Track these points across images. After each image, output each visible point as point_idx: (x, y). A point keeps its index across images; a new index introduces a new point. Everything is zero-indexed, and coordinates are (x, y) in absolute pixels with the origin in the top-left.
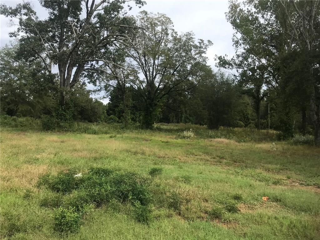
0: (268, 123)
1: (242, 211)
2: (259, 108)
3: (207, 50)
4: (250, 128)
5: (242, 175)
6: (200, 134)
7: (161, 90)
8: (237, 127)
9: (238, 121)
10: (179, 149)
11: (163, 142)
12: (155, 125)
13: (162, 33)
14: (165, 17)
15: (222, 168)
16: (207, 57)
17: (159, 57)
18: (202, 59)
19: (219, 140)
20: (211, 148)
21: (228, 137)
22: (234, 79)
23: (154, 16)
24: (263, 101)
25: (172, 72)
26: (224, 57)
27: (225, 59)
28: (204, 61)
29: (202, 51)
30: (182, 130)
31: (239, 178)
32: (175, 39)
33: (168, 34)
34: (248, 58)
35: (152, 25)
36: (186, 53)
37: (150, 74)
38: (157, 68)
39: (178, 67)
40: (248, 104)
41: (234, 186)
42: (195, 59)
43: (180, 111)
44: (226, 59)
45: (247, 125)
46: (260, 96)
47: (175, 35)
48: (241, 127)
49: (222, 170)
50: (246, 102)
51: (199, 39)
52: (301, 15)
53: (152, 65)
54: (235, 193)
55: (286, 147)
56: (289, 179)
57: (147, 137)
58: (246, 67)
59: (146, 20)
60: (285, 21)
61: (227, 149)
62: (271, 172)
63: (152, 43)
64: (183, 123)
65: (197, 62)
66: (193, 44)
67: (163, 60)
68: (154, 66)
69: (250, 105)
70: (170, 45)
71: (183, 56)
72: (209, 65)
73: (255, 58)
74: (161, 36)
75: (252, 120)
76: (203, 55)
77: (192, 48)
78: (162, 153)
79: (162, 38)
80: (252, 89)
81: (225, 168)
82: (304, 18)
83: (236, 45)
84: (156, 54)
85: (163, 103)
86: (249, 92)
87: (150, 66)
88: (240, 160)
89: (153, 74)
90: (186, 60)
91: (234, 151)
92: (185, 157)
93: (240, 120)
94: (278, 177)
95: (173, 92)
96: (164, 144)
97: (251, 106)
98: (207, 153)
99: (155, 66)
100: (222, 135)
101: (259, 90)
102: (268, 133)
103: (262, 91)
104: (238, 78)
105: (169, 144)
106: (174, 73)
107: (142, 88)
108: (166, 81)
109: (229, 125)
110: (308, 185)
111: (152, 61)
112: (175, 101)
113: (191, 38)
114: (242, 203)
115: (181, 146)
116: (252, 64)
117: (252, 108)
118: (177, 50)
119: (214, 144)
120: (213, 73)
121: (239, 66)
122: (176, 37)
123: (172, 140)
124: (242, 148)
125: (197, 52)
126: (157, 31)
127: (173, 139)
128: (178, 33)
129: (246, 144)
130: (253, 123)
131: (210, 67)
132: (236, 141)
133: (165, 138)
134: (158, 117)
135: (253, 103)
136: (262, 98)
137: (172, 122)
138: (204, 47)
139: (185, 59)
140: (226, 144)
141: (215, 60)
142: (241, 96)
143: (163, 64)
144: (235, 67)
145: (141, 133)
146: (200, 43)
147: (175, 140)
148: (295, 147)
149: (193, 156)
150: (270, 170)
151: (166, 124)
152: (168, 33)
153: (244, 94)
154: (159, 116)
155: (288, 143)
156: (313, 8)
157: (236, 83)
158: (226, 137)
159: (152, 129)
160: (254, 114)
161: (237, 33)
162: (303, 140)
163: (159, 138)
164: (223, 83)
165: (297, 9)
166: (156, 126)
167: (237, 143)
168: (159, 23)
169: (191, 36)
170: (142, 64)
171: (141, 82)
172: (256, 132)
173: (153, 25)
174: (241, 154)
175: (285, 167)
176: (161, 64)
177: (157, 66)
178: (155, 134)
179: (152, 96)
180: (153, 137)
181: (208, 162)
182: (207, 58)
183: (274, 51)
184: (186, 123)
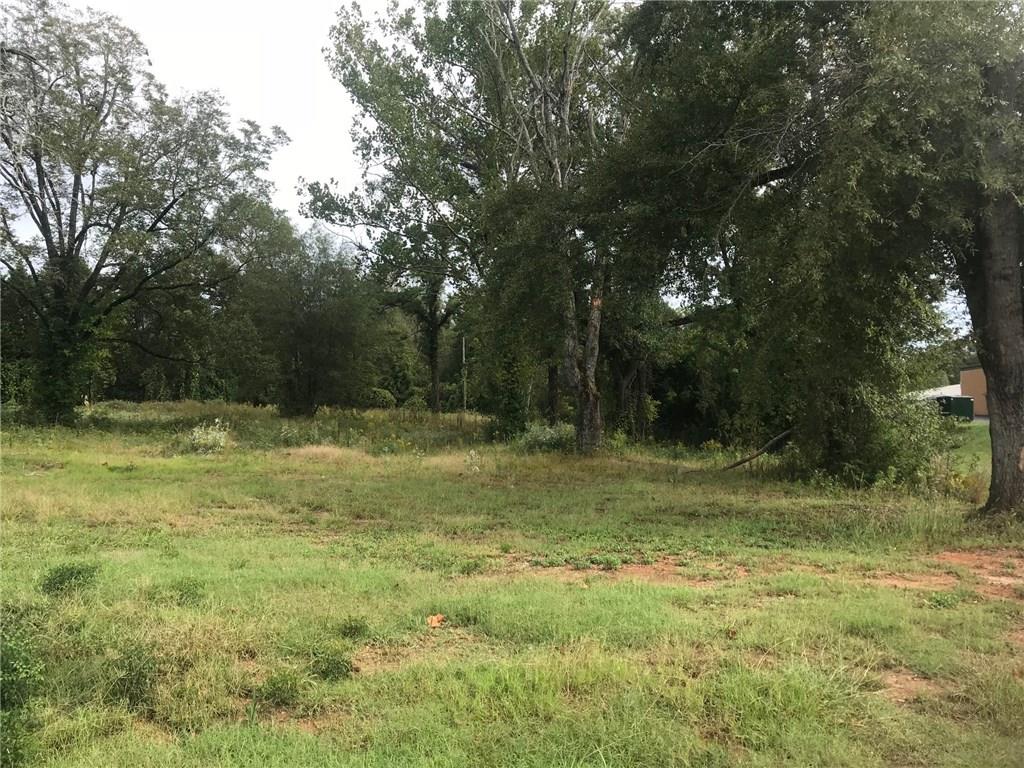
0: (461, 392)
1: (364, 669)
2: (436, 349)
3: (270, 158)
4: (412, 410)
5: (373, 555)
6: (252, 434)
7: (109, 282)
8: (373, 406)
9: (375, 389)
10: (174, 489)
11: (112, 469)
12: (87, 410)
13: (106, 83)
14: (117, 25)
15: (317, 540)
16: (272, 180)
17: (96, 167)
18: (253, 185)
19: (314, 449)
20: (285, 477)
21: (341, 439)
22: (361, 257)
23: (72, 15)
24: (447, 328)
25: (148, 220)
26: (326, 187)
27: (329, 194)
28: (263, 192)
29: (255, 159)
30: (188, 425)
31: (365, 566)
32: (158, 108)
33: (130, 89)
34: (399, 197)
35: (65, 47)
36: (200, 162)
37: (60, 224)
38: (91, 204)
39: (171, 206)
40: (405, 338)
41: (346, 594)
42: (232, 185)
43: (181, 356)
44: (332, 192)
45: (403, 401)
46: (438, 313)
47: (156, 95)
48: (384, 406)
49: (315, 546)
50: (398, 330)
51: (243, 121)
52: (539, 87)
53: (70, 190)
54: (347, 618)
55: (504, 460)
56: (506, 552)
57: (49, 453)
58: (395, 225)
59: (40, 26)
60: (500, 100)
61: (336, 478)
62: (460, 537)
63: (65, 112)
64: (195, 399)
65: (236, 196)
66: (225, 134)
67: (112, 175)
68: (75, 195)
69: (412, 338)
70: (138, 129)
71: (186, 170)
72: (282, 209)
73: (419, 197)
74: (102, 92)
75: (418, 385)
76: (258, 173)
77: (221, 146)
78: (103, 510)
79: (109, 98)
80: (415, 290)
81: (326, 539)
82: (546, 95)
83: (365, 152)
84: (86, 155)
85: (115, 328)
86: (405, 301)
87: (63, 195)
88: (375, 511)
89: (72, 225)
90: (201, 185)
91: (357, 483)
92: (193, 514)
93: (382, 385)
94: (477, 550)
95: (155, 291)
96: (114, 475)
97: (415, 341)
98: (270, 498)
99: (83, 194)
100: (324, 434)
101: (435, 297)
102: (460, 420)
103: (444, 298)
104: (370, 255)
105: (136, 474)
106: (155, 224)
107: (29, 272)
108: (128, 252)
109: (349, 402)
110: (552, 564)
111: (70, 179)
112: (161, 322)
113: (216, 111)
114: (366, 644)
115: (180, 479)
116: (413, 215)
117: (416, 350)
118: (165, 148)
119: (296, 464)
120: (294, 236)
121: (376, 217)
122: (162, 102)
123: (149, 460)
124: (382, 473)
125: (238, 161)
126: (88, 73)
127: (153, 456)
128: (166, 88)
129: (397, 459)
130: (420, 394)
131: (286, 214)
132: (367, 452)
133: (122, 454)
134: (100, 381)
135: (419, 334)
136: (445, 320)
137: (155, 397)
138: (260, 148)
139: (195, 180)
140: (337, 463)
141: (299, 194)
142: (383, 313)
143: (113, 190)
144: (360, 221)
145: (23, 440)
146: (246, 132)
147: (161, 460)
148: (528, 459)
149: (223, 509)
150: (459, 532)
151: (130, 404)
152: (129, 84)
153: (392, 305)
154: (103, 375)
155: (513, 450)
156: (568, 70)
157: (367, 271)
158: (335, 441)
159: (70, 423)
160: (424, 367)
161: (363, 116)
162: (548, 437)
163: (97, 454)
164: (326, 268)
165: (529, 69)
166: (88, 414)
167: (369, 459)
168: (94, 46)
169: (215, 108)
170: (28, 186)
171: (26, 252)
172: (427, 421)
173: (71, 50)
174: (379, 490)
175: (498, 520)
176: (103, 192)
177: (91, 197)
178: (82, 442)
179: (72, 303)
180: (76, 453)
181: (273, 526)
182: (273, 184)
183: (474, 181)
184: (206, 398)
